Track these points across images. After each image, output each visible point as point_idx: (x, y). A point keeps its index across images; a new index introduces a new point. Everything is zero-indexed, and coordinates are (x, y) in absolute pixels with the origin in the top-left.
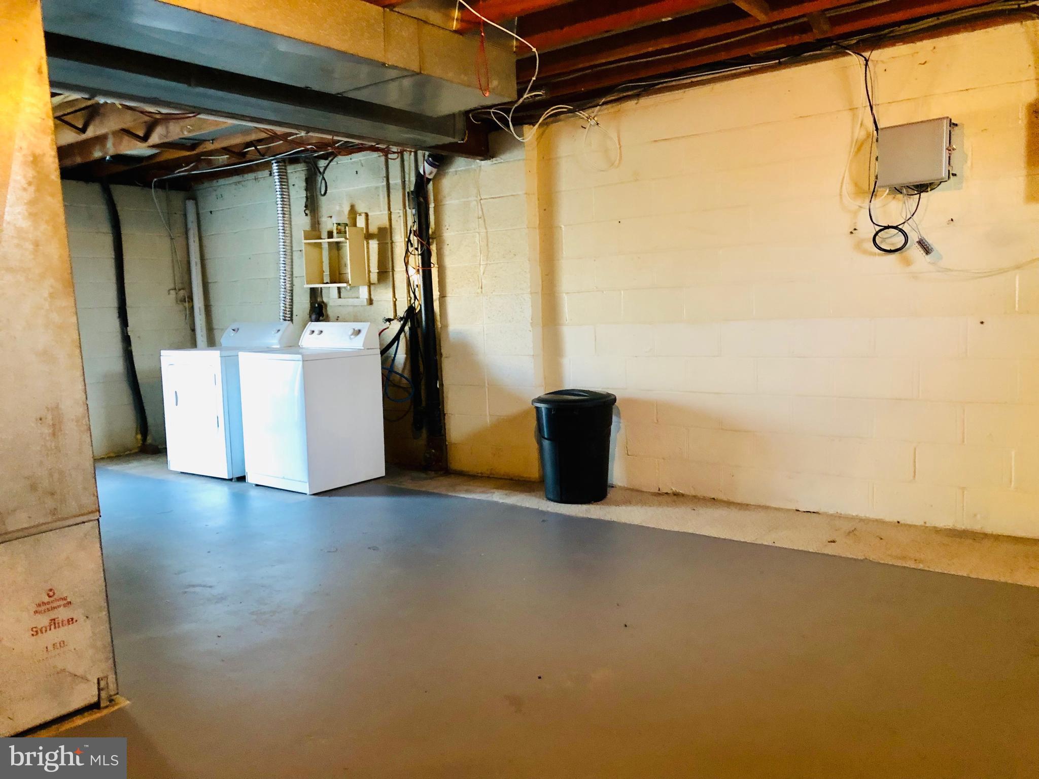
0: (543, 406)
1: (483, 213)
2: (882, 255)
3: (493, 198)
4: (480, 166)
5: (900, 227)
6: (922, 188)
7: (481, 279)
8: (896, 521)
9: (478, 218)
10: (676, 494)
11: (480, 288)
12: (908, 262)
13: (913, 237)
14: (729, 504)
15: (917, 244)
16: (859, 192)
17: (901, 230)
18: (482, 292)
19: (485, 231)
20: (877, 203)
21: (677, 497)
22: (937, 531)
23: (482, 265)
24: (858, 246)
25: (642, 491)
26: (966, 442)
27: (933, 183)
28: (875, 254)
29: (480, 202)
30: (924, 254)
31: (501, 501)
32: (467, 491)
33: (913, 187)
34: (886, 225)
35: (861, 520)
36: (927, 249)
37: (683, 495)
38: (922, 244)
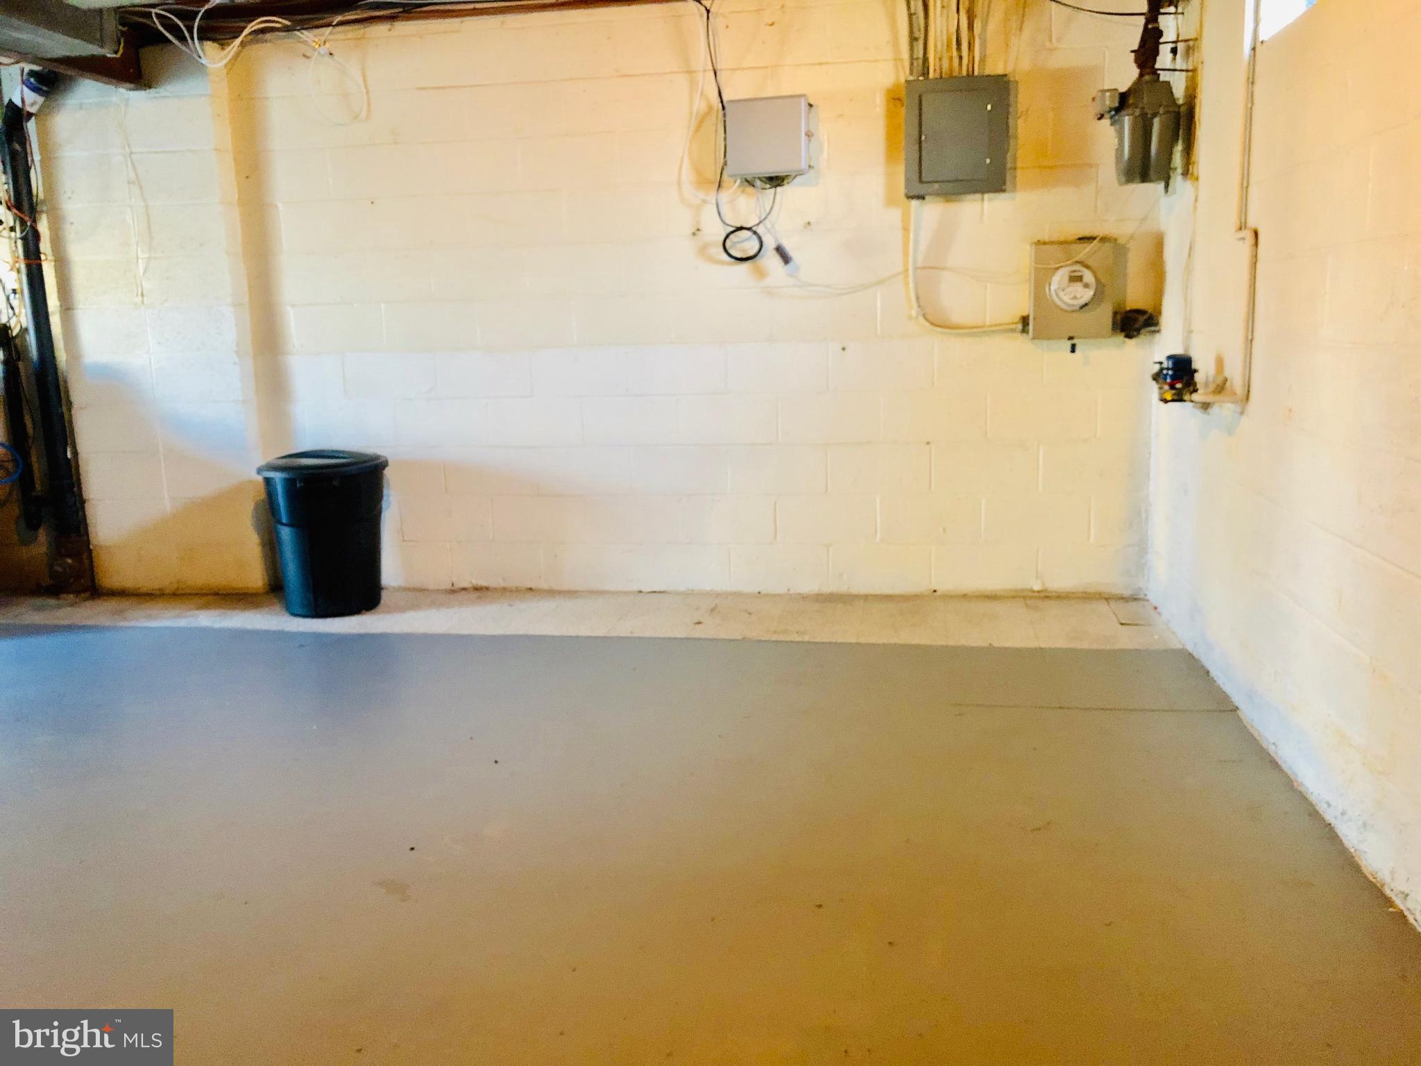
0: (278, 476)
1: (137, 176)
2: (731, 264)
3: (156, 152)
4: (128, 99)
5: (754, 229)
6: (776, 181)
7: (141, 282)
8: (757, 592)
9: (129, 183)
10: (477, 589)
11: (139, 294)
12: (761, 274)
13: (770, 243)
14: (551, 593)
15: (774, 252)
16: (701, 182)
17: (755, 233)
18: (143, 302)
19: (143, 204)
20: (725, 196)
21: (480, 591)
22: (804, 598)
23: (142, 259)
24: (703, 251)
25: (427, 590)
26: (829, 491)
27: (787, 176)
28: (723, 263)
29: (131, 158)
30: (783, 264)
31: (217, 626)
32: (149, 617)
33: (764, 179)
34: (739, 226)
35: (718, 595)
36: (786, 258)
37: (487, 589)
38: (780, 250)
